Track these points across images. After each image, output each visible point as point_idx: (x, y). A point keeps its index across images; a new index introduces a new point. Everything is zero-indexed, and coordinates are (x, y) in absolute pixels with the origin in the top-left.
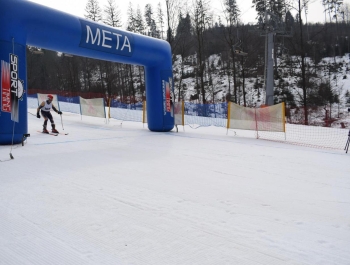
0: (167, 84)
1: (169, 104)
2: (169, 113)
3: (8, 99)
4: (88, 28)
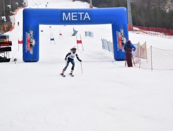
0: (119, 33)
1: (121, 45)
2: (121, 50)
3: (29, 46)
4: (64, 14)
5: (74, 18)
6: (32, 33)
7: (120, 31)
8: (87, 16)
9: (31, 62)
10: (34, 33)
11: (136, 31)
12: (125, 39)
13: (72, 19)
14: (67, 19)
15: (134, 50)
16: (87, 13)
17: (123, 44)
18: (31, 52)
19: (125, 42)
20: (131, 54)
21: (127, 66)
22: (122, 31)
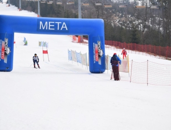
5: (51, 27)
6: (7, 41)
7: (97, 43)
8: (64, 26)
9: (5, 71)
10: (9, 41)
11: (87, 43)
12: (101, 51)
13: (49, 29)
14: (43, 28)
15: (120, 63)
16: (64, 23)
17: (99, 56)
18: (6, 61)
19: (101, 54)
20: (118, 67)
21: (113, 79)
22: (99, 43)
